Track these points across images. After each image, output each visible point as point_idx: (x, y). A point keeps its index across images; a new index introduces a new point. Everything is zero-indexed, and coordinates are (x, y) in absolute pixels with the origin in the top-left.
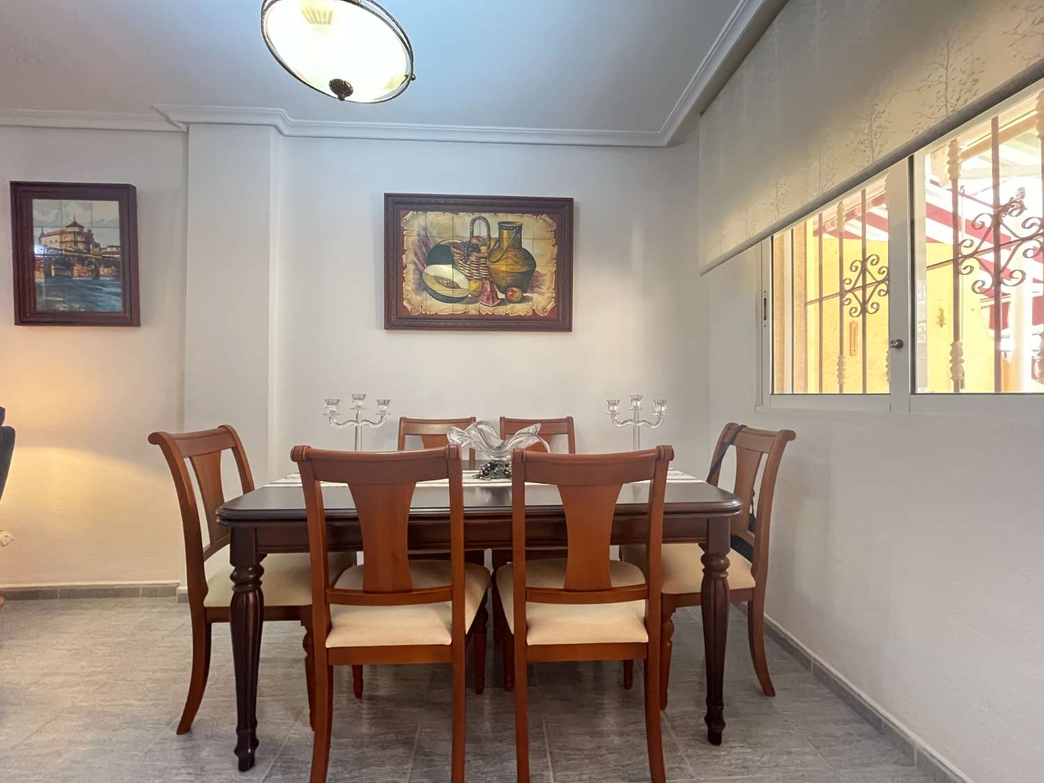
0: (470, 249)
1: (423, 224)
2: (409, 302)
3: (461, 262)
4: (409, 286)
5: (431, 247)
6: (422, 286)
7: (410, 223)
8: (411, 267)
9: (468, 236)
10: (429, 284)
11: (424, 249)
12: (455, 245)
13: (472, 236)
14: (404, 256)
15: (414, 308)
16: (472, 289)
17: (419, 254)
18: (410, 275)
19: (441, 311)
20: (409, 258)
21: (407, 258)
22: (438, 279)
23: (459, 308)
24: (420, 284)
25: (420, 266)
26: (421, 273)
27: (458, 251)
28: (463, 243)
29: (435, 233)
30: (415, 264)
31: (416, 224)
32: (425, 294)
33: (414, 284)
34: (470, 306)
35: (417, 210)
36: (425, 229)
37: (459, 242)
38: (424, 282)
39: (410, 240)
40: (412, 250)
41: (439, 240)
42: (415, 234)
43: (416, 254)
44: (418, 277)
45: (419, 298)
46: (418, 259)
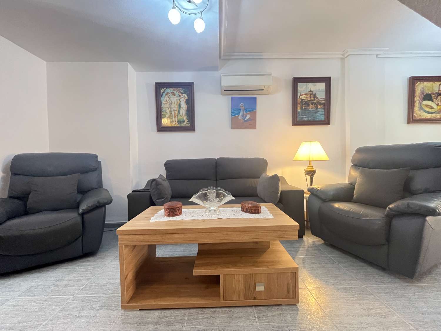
0: (438, 95)
1: (422, 86)
2: (416, 114)
3: (435, 99)
4: (416, 109)
5: (425, 95)
6: (421, 108)
7: (418, 86)
8: (417, 102)
9: (438, 90)
10: (424, 108)
11: (422, 95)
12: (433, 94)
13: (439, 90)
14: (415, 98)
15: (418, 116)
16: (438, 109)
17: (421, 98)
18: (417, 105)
19: (427, 117)
20: (417, 99)
21: (416, 99)
22: (427, 106)
23: (433, 116)
24: (420, 108)
25: (421, 102)
26: (421, 104)
27: (434, 96)
28: (436, 93)
29: (426, 89)
30: (419, 100)
31: (420, 87)
32: (422, 111)
33: (418, 107)
34: (437, 115)
35: (420, 82)
36: (423, 88)
37: (434, 92)
38: (422, 107)
39: (418, 92)
40: (418, 96)
41: (427, 92)
42: (419, 90)
43: (419, 97)
44: (419, 105)
45: (420, 113)
46: (420, 99)
